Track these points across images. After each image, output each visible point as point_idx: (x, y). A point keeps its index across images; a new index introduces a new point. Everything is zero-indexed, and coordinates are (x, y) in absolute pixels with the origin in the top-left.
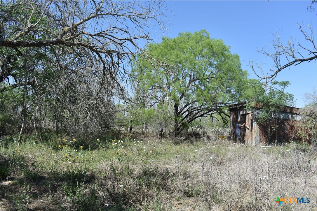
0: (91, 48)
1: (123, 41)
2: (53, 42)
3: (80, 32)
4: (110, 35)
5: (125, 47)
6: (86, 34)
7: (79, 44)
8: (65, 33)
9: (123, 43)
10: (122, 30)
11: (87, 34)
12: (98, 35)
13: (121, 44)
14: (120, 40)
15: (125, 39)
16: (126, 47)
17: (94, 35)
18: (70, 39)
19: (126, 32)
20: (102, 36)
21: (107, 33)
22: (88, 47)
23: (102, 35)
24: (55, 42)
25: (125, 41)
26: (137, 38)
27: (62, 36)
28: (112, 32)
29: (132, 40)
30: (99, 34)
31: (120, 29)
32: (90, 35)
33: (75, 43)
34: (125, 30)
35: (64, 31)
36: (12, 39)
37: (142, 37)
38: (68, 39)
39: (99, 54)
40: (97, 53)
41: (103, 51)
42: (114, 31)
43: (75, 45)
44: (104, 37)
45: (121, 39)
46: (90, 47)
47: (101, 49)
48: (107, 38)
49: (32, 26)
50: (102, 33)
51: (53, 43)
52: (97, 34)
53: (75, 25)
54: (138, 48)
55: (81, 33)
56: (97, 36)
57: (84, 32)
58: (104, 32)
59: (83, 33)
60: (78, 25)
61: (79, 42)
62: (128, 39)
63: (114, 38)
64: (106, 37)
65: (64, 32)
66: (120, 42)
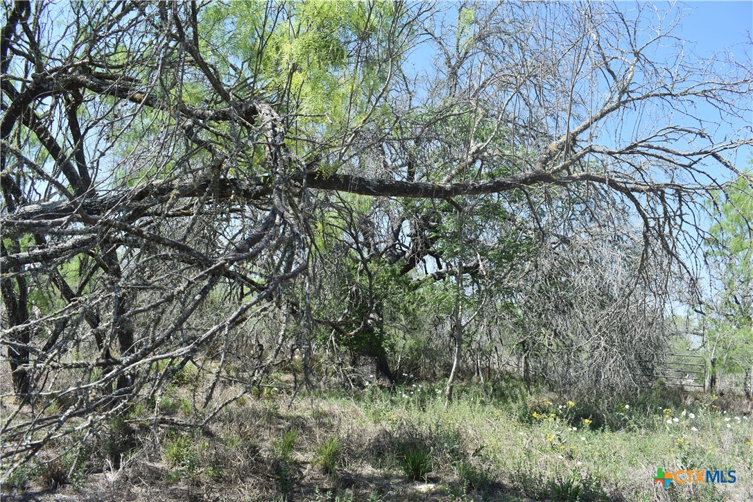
0: (612, 184)
1: (695, 158)
2: (526, 179)
3: (585, 149)
4: (658, 148)
5: (699, 172)
6: (599, 152)
7: (583, 178)
8: (551, 156)
9: (695, 162)
10: (689, 132)
11: (602, 152)
12: (628, 151)
13: (690, 166)
14: (685, 156)
15: (700, 153)
16: (703, 173)
17: (620, 153)
18: (563, 167)
19: (700, 134)
20: (639, 152)
21: (651, 144)
22: (607, 182)
23: (639, 149)
24: (530, 177)
25: (701, 159)
26: (732, 146)
27: (545, 163)
28: (665, 139)
29: (719, 154)
30: (631, 149)
31: (686, 131)
32: (610, 153)
33: (575, 175)
34: (697, 131)
35: (548, 151)
36: (443, 182)
37: (747, 143)
38: (558, 169)
39: (633, 196)
40: (628, 192)
41: (643, 188)
42: (670, 136)
43: (574, 179)
44: (643, 154)
45: (689, 155)
46: (610, 180)
47: (636, 183)
48: (652, 155)
49: (479, 148)
50: (640, 144)
51: (525, 181)
52: (627, 149)
53: (573, 134)
54: (736, 172)
55: (587, 152)
56: (627, 153)
57: (593, 147)
58: (643, 141)
59: (591, 150)
60: (577, 133)
61: (582, 173)
62: (706, 152)
63: (670, 154)
64: (648, 154)
65: (549, 154)
66: (686, 162)
